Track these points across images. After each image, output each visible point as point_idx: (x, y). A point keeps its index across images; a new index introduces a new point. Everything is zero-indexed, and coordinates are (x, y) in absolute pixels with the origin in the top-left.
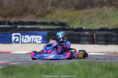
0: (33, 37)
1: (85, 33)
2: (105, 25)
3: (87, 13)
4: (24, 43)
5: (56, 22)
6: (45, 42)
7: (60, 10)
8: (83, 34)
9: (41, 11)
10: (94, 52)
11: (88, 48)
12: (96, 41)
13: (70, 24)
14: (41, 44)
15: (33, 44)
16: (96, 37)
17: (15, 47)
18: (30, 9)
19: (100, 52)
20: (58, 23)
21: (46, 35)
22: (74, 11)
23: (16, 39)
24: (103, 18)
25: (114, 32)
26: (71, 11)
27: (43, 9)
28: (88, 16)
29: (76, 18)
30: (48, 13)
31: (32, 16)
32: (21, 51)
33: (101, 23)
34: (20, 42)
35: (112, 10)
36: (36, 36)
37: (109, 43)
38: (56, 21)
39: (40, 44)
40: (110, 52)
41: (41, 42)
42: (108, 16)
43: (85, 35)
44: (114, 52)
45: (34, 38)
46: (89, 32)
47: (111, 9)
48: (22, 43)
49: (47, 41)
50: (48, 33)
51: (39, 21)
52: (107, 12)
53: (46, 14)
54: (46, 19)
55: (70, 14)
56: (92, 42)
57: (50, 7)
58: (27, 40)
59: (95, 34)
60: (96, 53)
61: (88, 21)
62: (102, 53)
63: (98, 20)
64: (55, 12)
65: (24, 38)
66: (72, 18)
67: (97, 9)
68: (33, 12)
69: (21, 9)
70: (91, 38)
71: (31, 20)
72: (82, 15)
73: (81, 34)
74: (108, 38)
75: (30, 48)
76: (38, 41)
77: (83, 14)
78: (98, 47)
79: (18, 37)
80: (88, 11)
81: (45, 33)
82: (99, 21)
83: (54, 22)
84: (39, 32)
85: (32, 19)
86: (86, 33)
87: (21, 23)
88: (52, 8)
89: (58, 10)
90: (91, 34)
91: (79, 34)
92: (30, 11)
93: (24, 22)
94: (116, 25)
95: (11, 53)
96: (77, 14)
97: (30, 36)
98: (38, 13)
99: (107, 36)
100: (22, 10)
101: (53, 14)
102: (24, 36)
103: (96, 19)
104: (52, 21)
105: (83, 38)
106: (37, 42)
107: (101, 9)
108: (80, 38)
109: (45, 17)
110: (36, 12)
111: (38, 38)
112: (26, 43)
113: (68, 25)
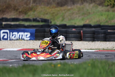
0: (21, 33)
1: (72, 30)
2: (86, 22)
3: (69, 10)
4: (12, 40)
5: (38, 19)
6: (33, 39)
7: (42, 6)
8: (70, 31)
9: (24, 7)
10: (83, 48)
11: (76, 44)
12: (83, 37)
13: (52, 21)
14: (30, 41)
15: (21, 40)
16: (83, 33)
17: (5, 44)
18: (13, 6)
19: (90, 49)
20: (40, 20)
21: (34, 32)
22: (56, 7)
23: (4, 36)
24: (84, 14)
25: (100, 29)
26: (53, 8)
27: (25, 6)
28: (69, 12)
29: (57, 14)
30: (31, 9)
31: (14, 13)
32: (12, 48)
33: (83, 19)
34: (9, 39)
35: (93, 7)
36: (24, 32)
37: (95, 39)
38: (38, 17)
39: (28, 41)
40: (99, 49)
41: (29, 38)
42: (89, 13)
43: (72, 31)
44: (103, 49)
45: (22, 35)
46: (76, 29)
47: (91, 5)
48: (10, 40)
49: (36, 37)
50: (36, 30)
51: (21, 17)
52: (88, 8)
53: (28, 10)
54: (29, 16)
55: (52, 11)
56: (79, 39)
57: (32, 3)
58: (15, 37)
59: (82, 31)
60: (86, 49)
61: (69, 17)
62: (91, 49)
63: (79, 16)
64: (37, 8)
65: (13, 35)
66: (54, 14)
67: (78, 5)
68: (15, 9)
69: (3, 6)
70: (78, 35)
71: (13, 17)
72: (63, 12)
73: (69, 31)
74: (95, 35)
75: (20, 45)
76: (26, 37)
77: (64, 10)
78: (87, 44)
79: (6, 34)
80: (69, 7)
81: (33, 30)
82: (80, 18)
83: (36, 19)
84: (27, 29)
85: (15, 15)
86: (74, 30)
87: (4, 20)
88: (34, 4)
89: (39, 7)
90: (78, 31)
91: (66, 31)
92: (12, 8)
93: (7, 18)
94: (97, 22)
95: (2, 50)
96: (58, 11)
97: (18, 33)
98: (20, 10)
99: (94, 33)
100: (5, 7)
101: (35, 11)
102: (12, 33)
103: (77, 16)
104: (35, 18)
105: (70, 35)
106: (25, 39)
107: (82, 6)
108: (68, 34)
109: (27, 14)
110: (18, 9)
111: (26, 35)
112: (14, 40)
113: (50, 21)
